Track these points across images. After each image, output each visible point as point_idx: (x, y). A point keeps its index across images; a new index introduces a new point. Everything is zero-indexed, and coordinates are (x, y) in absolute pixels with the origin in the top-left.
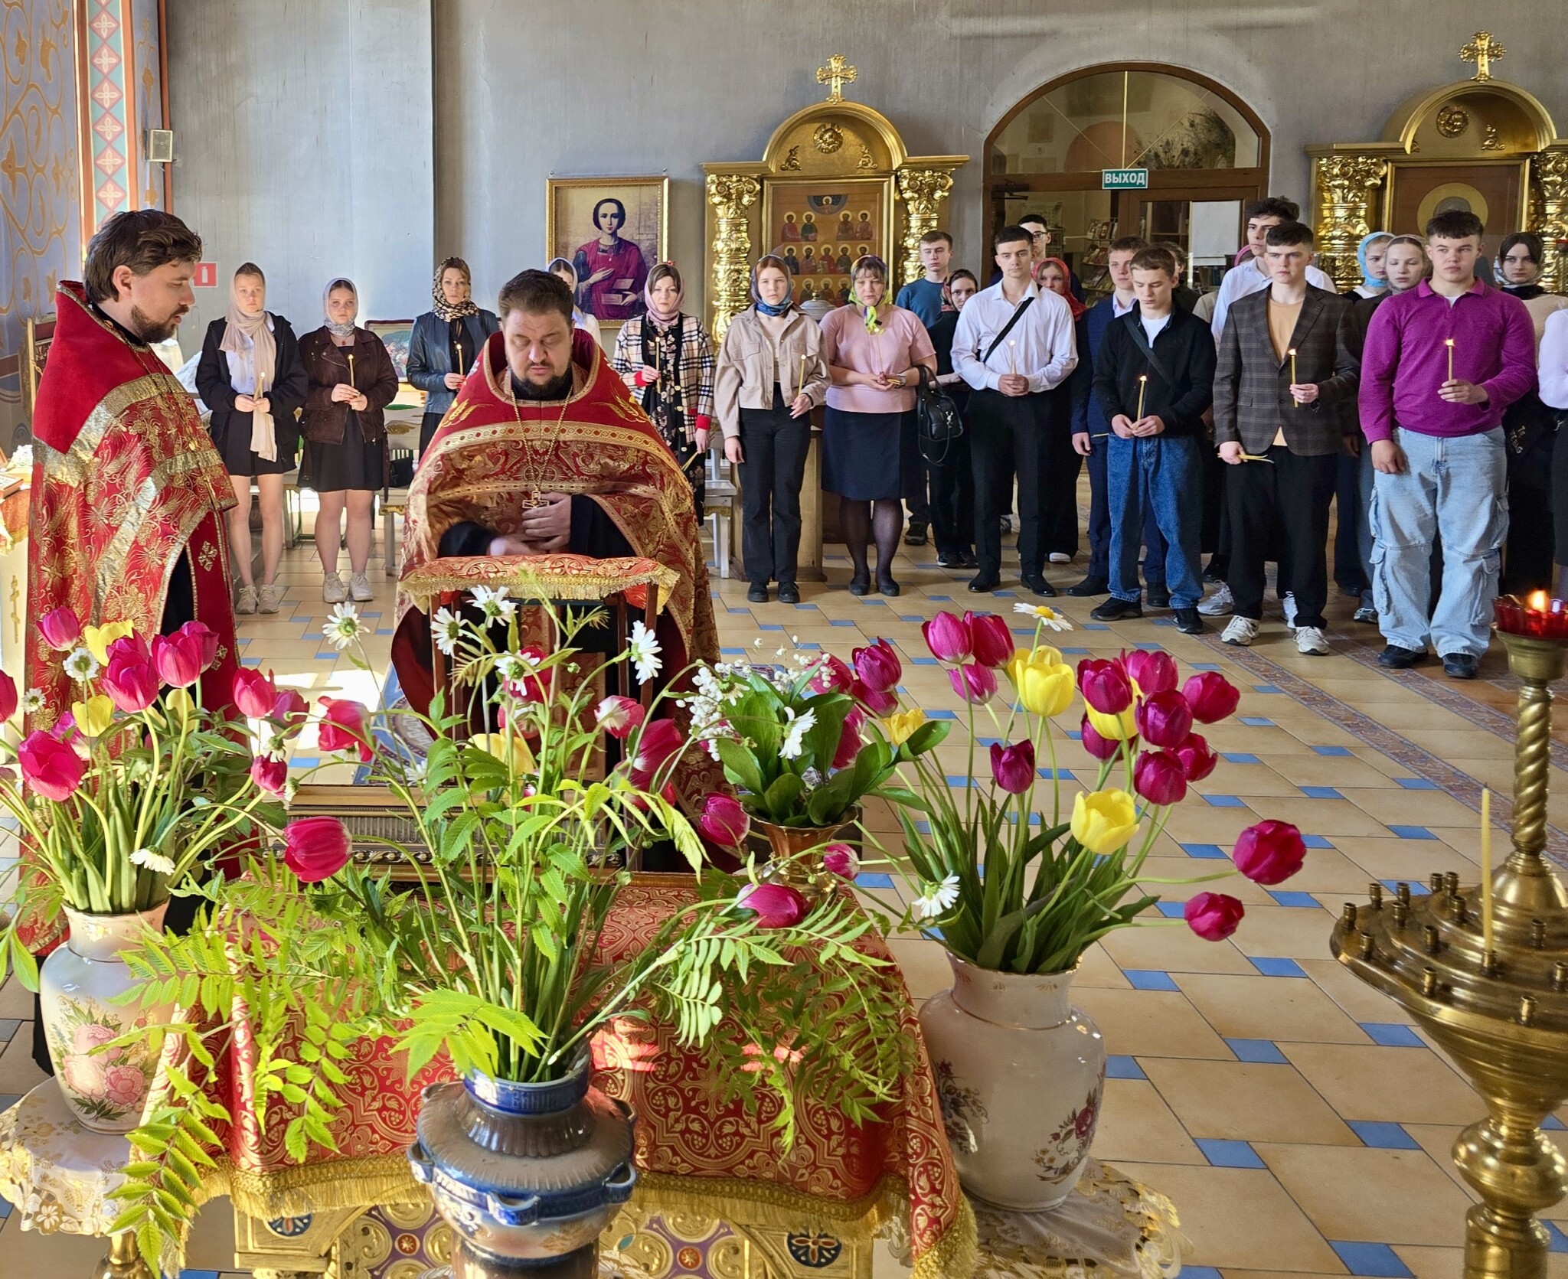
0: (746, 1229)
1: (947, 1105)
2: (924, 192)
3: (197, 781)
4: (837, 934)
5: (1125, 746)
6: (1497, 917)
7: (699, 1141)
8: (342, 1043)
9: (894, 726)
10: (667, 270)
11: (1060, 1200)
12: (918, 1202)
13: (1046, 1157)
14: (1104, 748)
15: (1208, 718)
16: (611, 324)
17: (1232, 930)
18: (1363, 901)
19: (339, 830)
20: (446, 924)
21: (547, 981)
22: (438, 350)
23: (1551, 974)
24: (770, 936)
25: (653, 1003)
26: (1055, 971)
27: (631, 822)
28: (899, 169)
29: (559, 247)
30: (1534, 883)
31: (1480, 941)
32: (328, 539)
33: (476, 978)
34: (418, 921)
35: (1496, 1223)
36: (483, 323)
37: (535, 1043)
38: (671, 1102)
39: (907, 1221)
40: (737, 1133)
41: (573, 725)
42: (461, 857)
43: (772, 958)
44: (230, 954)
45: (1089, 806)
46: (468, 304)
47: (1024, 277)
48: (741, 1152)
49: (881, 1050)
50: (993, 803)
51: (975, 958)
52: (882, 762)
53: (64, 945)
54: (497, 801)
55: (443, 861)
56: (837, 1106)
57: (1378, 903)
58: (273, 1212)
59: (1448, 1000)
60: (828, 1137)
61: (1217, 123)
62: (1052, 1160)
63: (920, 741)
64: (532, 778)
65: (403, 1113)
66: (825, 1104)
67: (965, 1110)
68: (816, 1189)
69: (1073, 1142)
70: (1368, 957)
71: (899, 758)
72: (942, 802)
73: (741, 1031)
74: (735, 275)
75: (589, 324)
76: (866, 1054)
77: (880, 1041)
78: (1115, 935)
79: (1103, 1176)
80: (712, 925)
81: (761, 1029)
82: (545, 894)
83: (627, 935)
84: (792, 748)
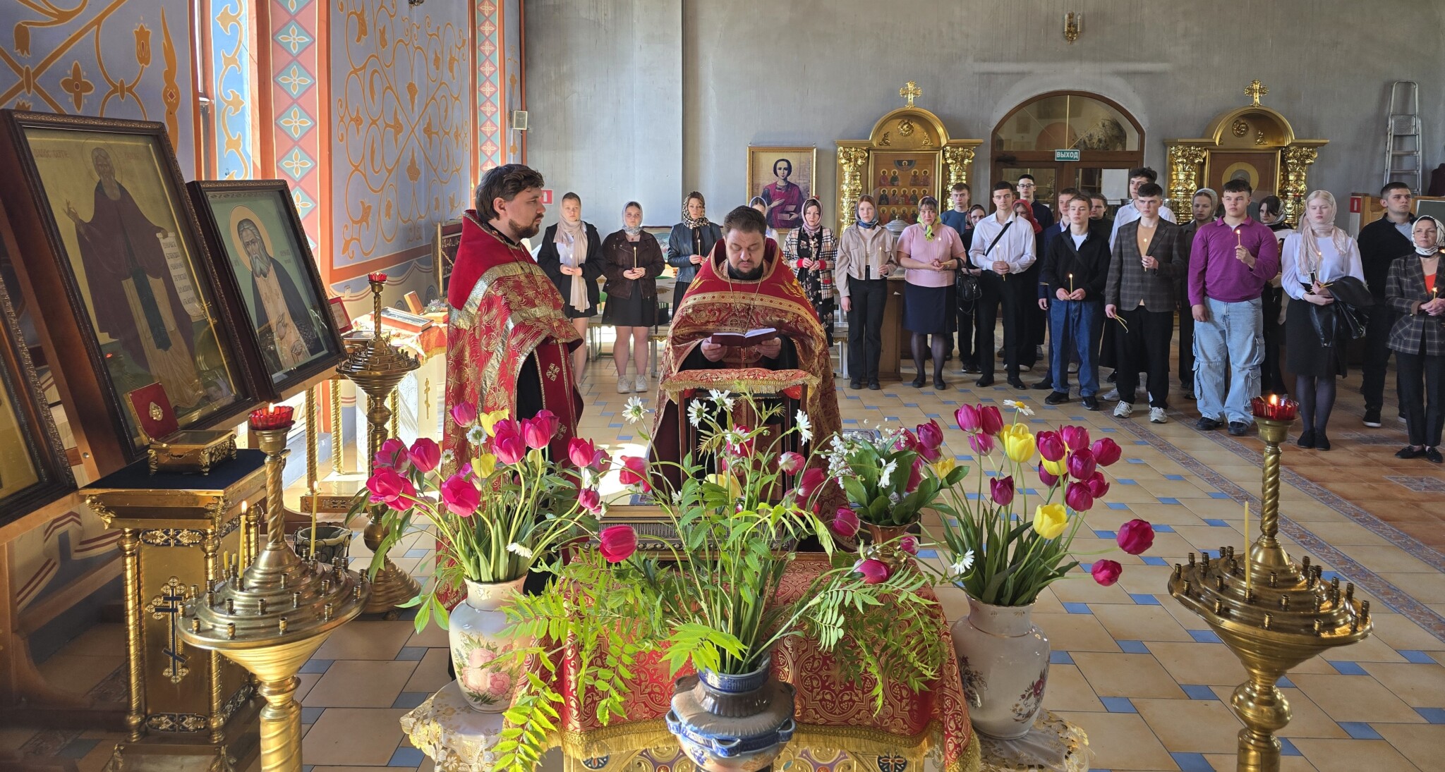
0: (855, 755)
1: (965, 681)
2: (959, 160)
3: (545, 504)
4: (908, 586)
5: (1061, 479)
6: (1252, 570)
7: (830, 705)
8: (629, 655)
9: (939, 468)
10: (814, 202)
11: (1025, 733)
12: (949, 735)
13: (1018, 708)
14: (1050, 480)
15: (1105, 463)
16: (783, 231)
17: (1116, 580)
18: (1185, 562)
19: (632, 532)
20: (691, 584)
21: (747, 617)
22: (685, 245)
23: (1280, 601)
24: (871, 589)
25: (806, 627)
26: (1024, 604)
27: (795, 525)
28: (945, 146)
29: (754, 186)
30: (1272, 552)
31: (1244, 584)
32: (621, 356)
33: (708, 616)
34: (675, 583)
35: (1253, 738)
36: (711, 231)
37: (740, 651)
38: (815, 683)
39: (944, 748)
40: (851, 700)
41: (764, 470)
42: (700, 547)
43: (873, 601)
44: (565, 605)
45: (1043, 512)
46: (704, 219)
47: (1007, 211)
48: (854, 709)
49: (929, 650)
50: (992, 511)
51: (981, 598)
52: (933, 489)
53: (464, 601)
54: (720, 513)
55: (690, 549)
56: (906, 683)
57: (1193, 563)
58: (587, 755)
59: (1229, 617)
60: (900, 701)
61: (1116, 125)
62: (1021, 710)
63: (954, 476)
64: (741, 501)
65: (663, 695)
66: (899, 682)
67: (975, 683)
68: (894, 730)
69: (1033, 699)
70: (1187, 594)
71: (942, 487)
72: (964, 511)
73: (854, 642)
74: (853, 205)
75: (773, 234)
76: (922, 654)
77: (930, 646)
78: (1056, 582)
79: (1048, 718)
80: (840, 583)
81: (866, 640)
82: (747, 566)
83: (792, 589)
84: (885, 481)
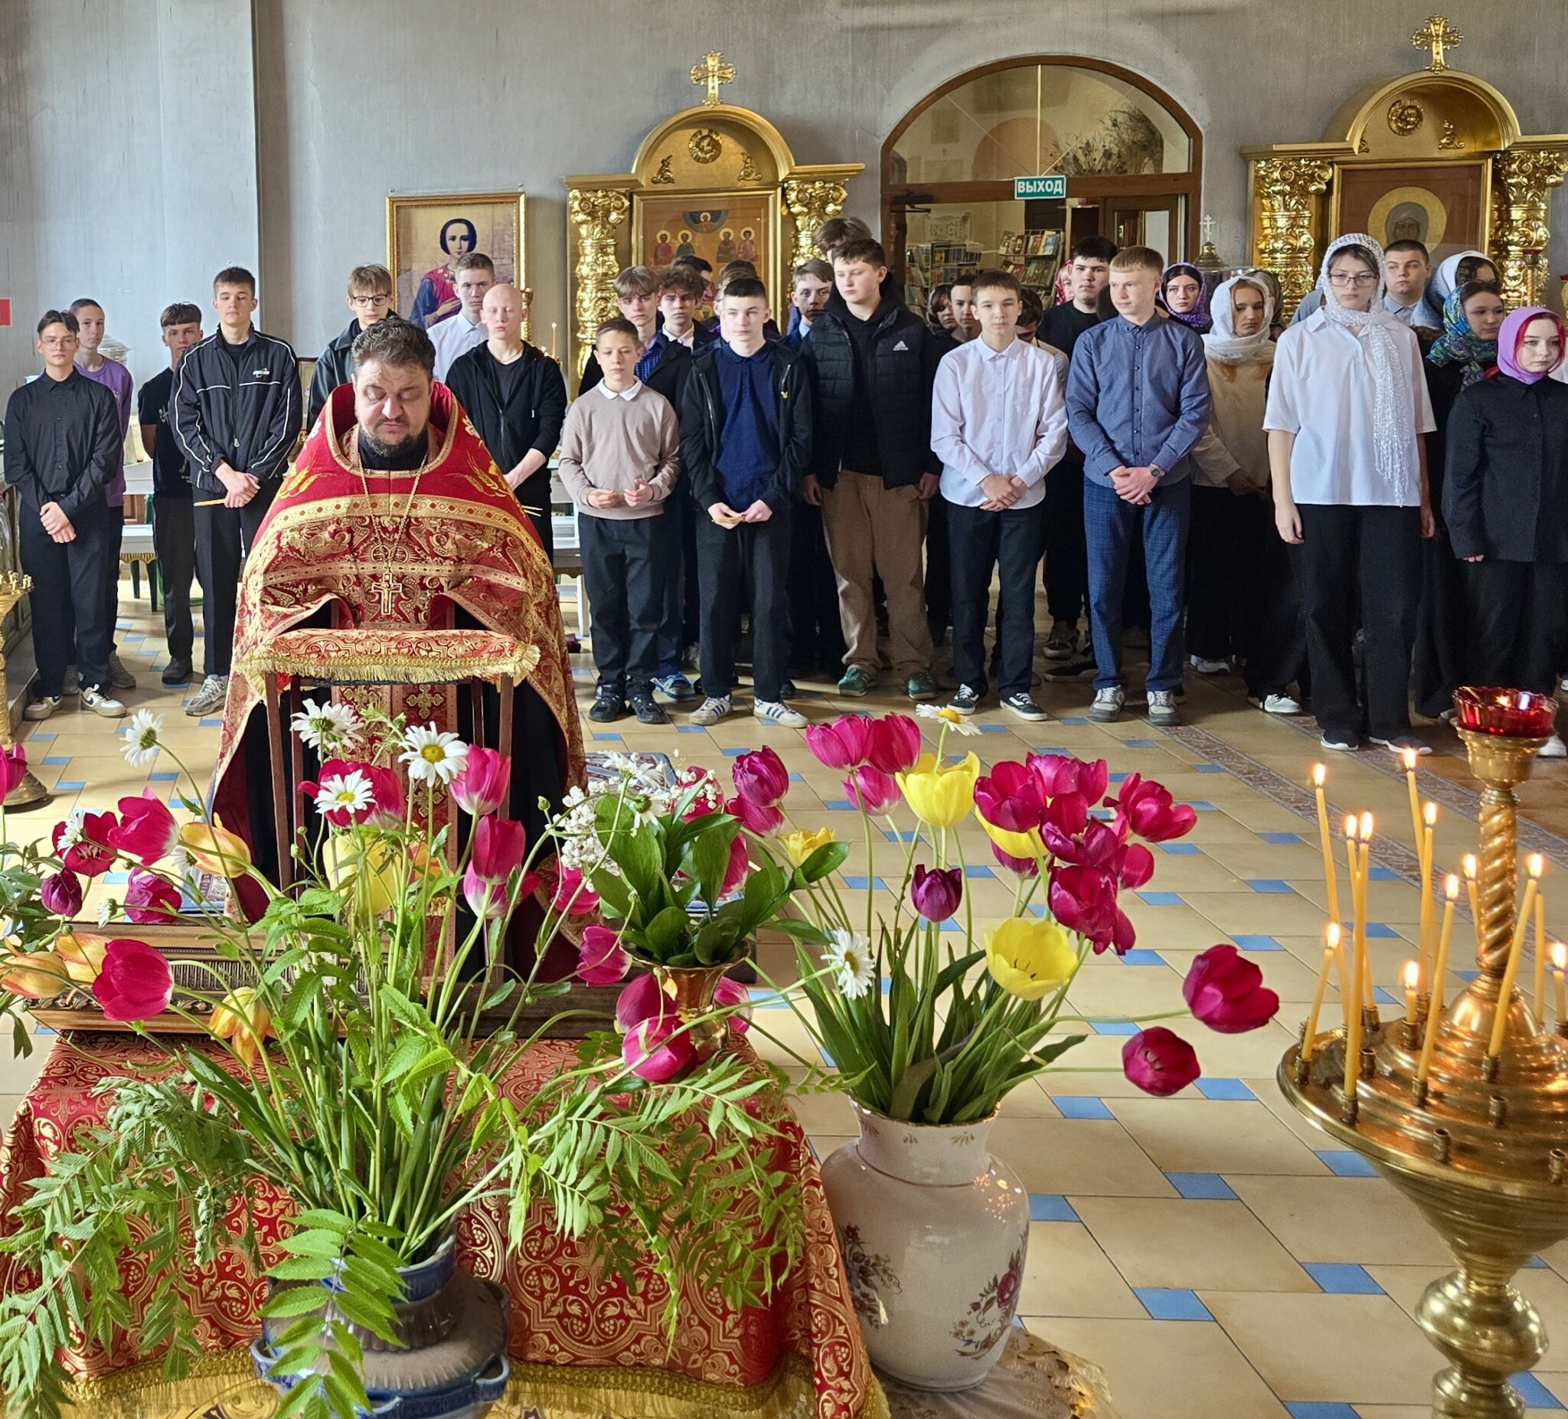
1: (854, 1274)
2: (815, 205)
7: (579, 1327)
11: (981, 1377)
12: (824, 1385)
26: (972, 1119)
28: (786, 180)
38: (547, 1281)
40: (621, 1315)
51: (886, 1109)
52: (774, 890)
62: (971, 1330)
63: (817, 866)
65: (246, 1303)
67: (875, 1277)
69: (995, 1310)
71: (793, 886)
74: (602, 304)
79: (1028, 1346)
